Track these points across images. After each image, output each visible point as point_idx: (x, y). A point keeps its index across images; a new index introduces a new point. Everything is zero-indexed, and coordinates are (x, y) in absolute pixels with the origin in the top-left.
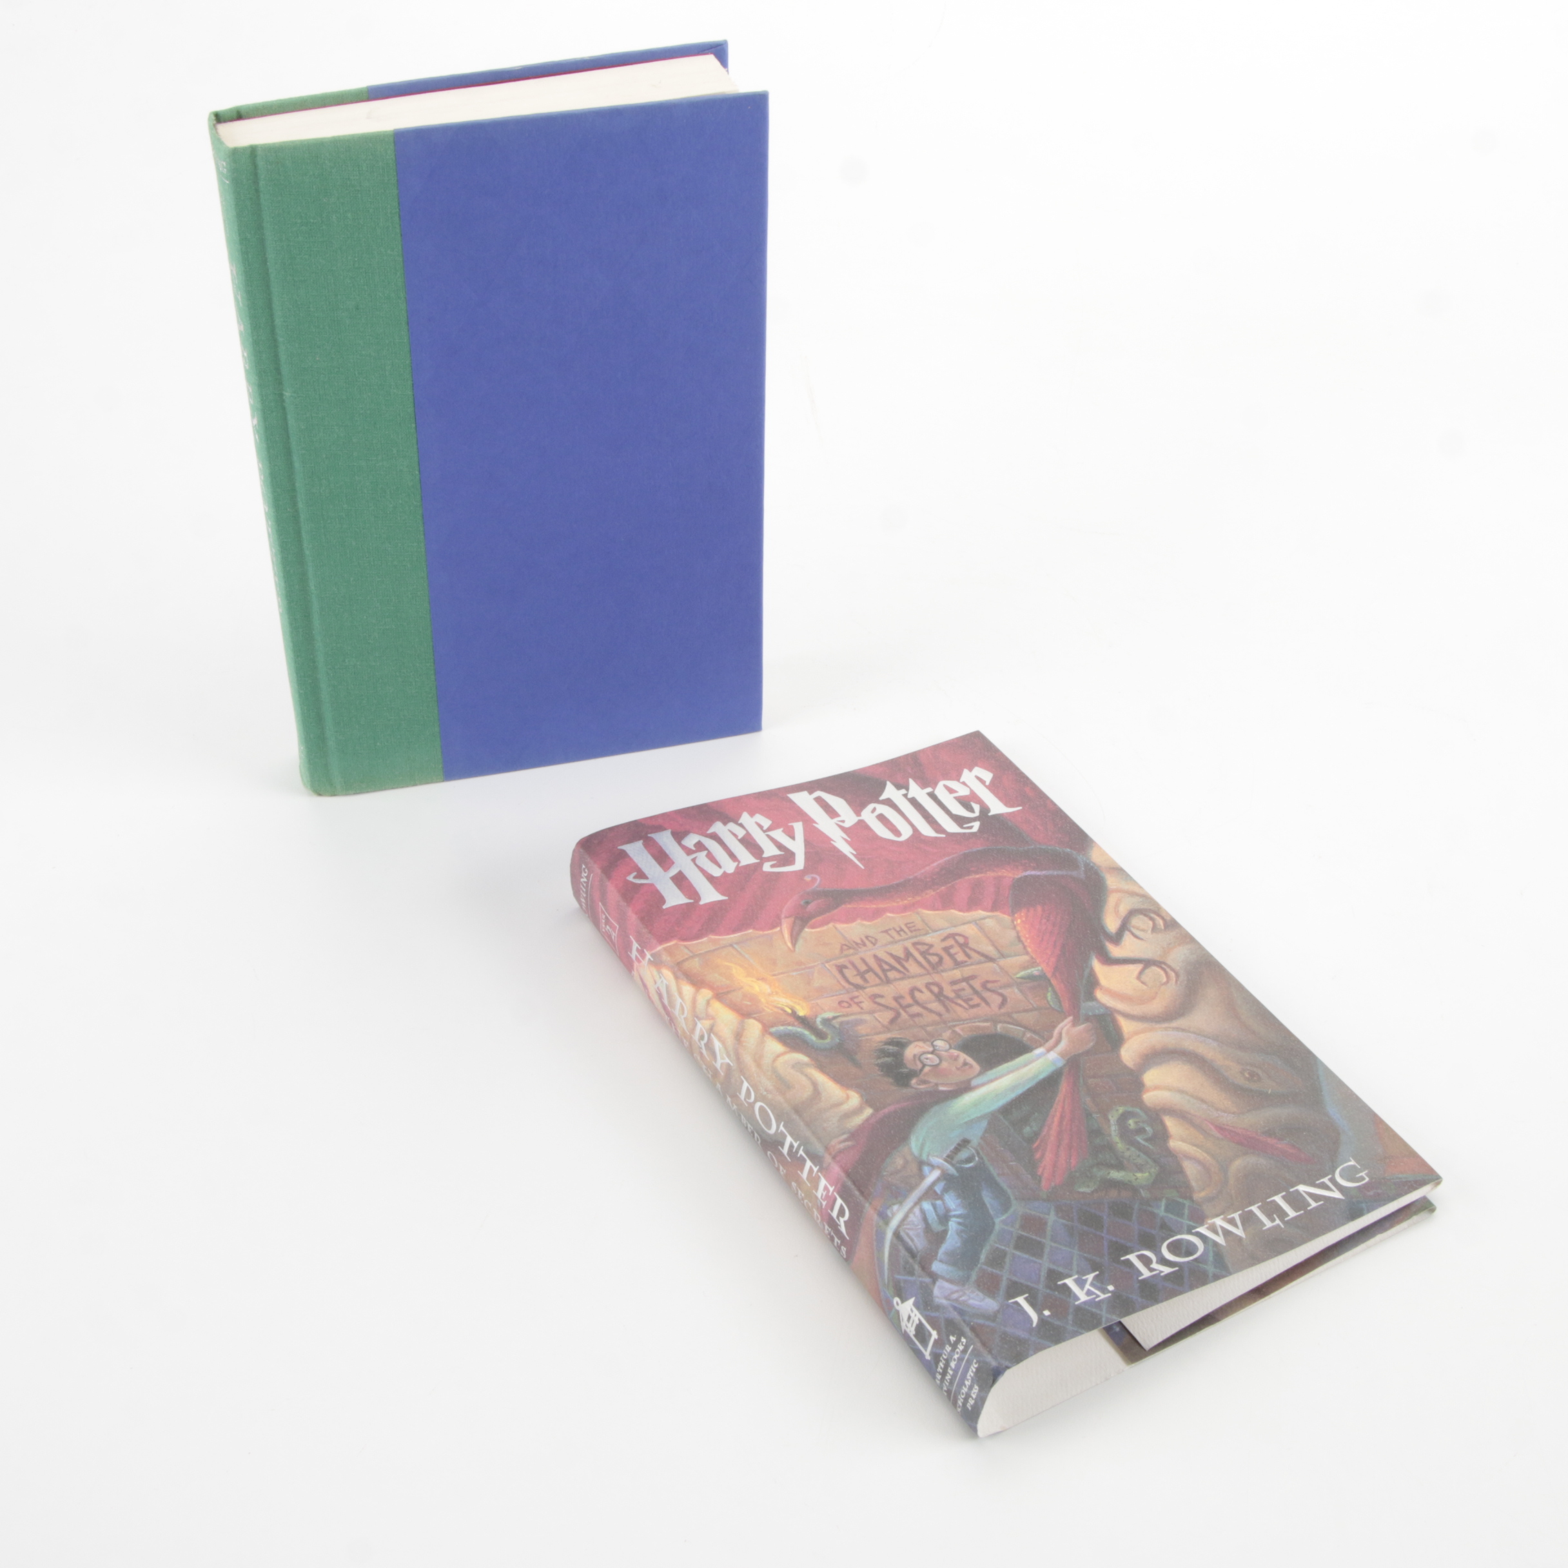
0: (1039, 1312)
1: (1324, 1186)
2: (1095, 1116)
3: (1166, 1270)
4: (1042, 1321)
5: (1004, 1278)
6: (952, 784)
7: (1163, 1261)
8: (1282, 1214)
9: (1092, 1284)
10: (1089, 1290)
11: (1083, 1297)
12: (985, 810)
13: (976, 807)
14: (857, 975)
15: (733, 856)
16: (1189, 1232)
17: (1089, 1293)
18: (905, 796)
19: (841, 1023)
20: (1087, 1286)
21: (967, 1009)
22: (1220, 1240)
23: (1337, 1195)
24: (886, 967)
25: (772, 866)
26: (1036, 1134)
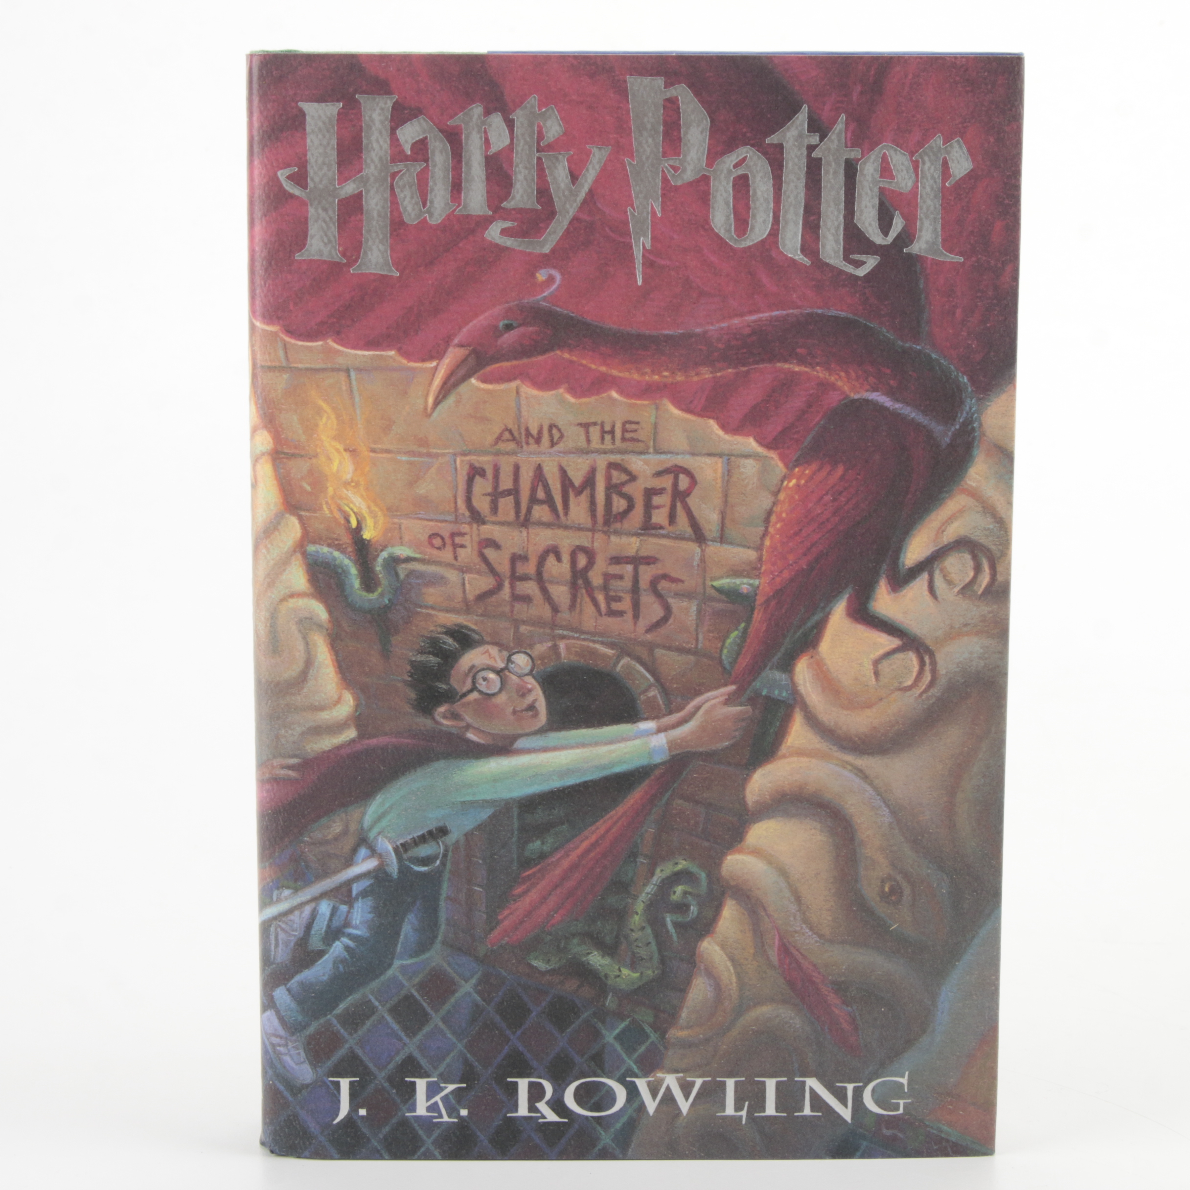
0: (354, 1106)
1: (841, 1097)
2: (641, 859)
3: (551, 1117)
4: (350, 1120)
5: (347, 1046)
6: (899, 160)
7: (558, 1105)
8: (759, 1102)
9: (445, 1099)
10: (436, 1103)
11: (421, 1109)
12: (907, 237)
13: (898, 224)
14: (489, 494)
15: (457, 188)
16: (622, 1081)
17: (433, 1108)
18: (811, 148)
19: (411, 573)
20: (437, 1098)
21: (601, 615)
22: (651, 1106)
23: (846, 1113)
24: (541, 494)
25: (504, 232)
26: (543, 856)
